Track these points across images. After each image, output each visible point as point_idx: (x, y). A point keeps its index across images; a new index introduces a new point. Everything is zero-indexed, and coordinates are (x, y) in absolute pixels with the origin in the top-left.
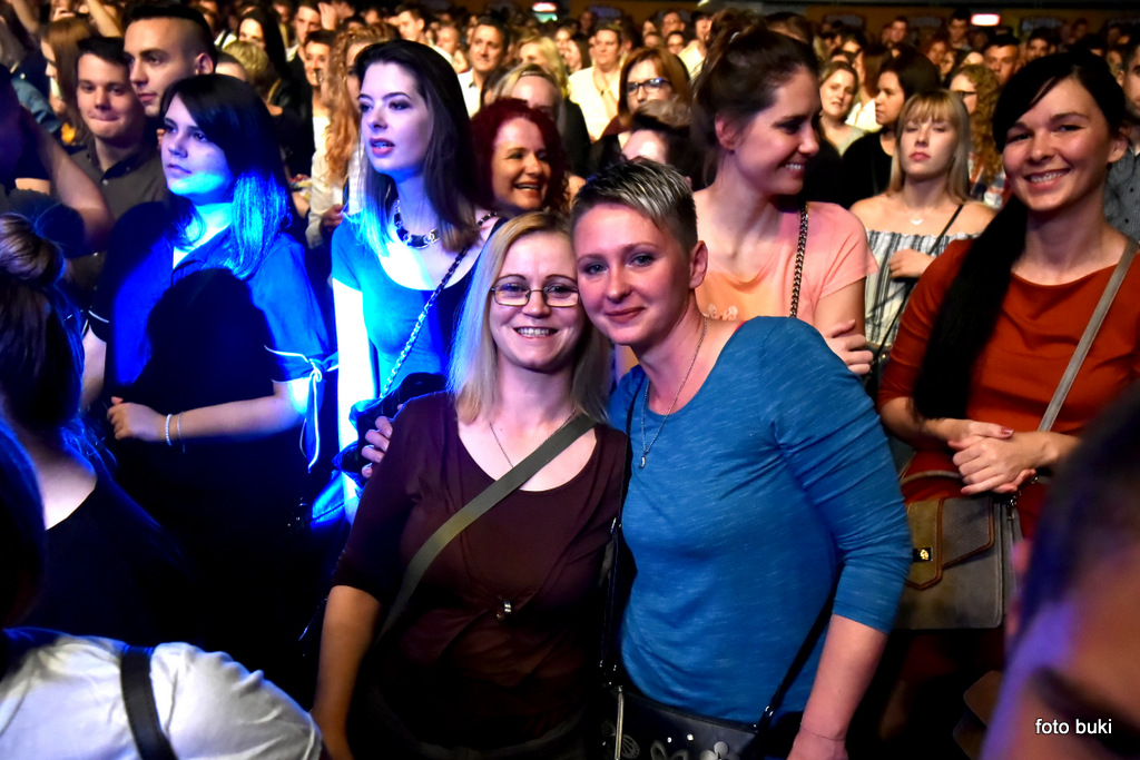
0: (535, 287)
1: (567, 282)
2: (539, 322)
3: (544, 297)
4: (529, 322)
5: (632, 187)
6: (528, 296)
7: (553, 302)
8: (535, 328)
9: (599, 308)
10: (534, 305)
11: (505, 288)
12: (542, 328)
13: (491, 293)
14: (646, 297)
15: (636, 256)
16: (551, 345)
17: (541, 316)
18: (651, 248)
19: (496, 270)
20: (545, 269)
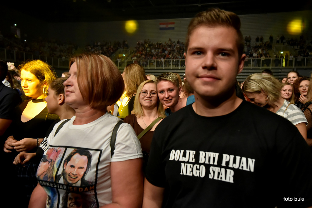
0: (149, 92)
1: (155, 92)
2: (149, 99)
3: (150, 95)
4: (147, 99)
5: (168, 77)
6: (147, 94)
7: (152, 95)
8: (148, 100)
9: (163, 99)
10: (148, 95)
11: (143, 93)
12: (149, 100)
13: (140, 93)
14: (172, 97)
15: (170, 90)
16: (151, 103)
17: (149, 98)
18: (173, 88)
19: (141, 89)
20: (151, 89)
